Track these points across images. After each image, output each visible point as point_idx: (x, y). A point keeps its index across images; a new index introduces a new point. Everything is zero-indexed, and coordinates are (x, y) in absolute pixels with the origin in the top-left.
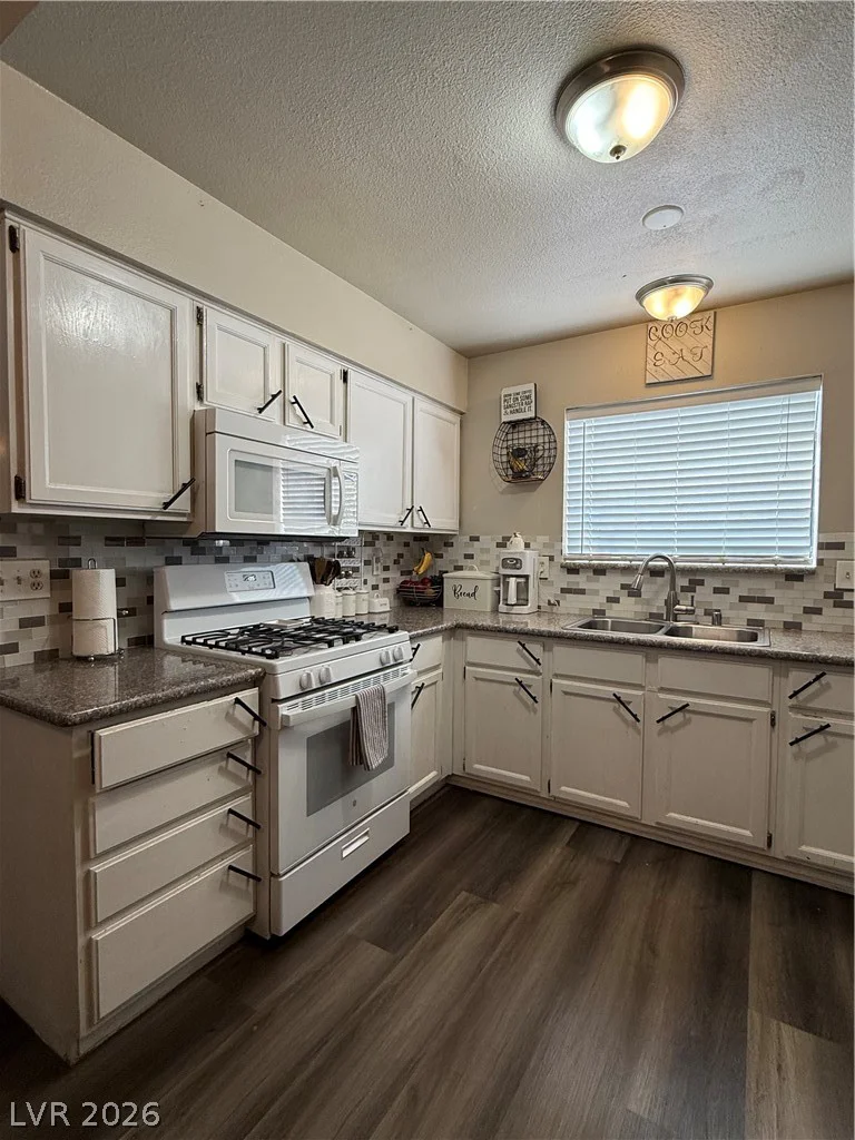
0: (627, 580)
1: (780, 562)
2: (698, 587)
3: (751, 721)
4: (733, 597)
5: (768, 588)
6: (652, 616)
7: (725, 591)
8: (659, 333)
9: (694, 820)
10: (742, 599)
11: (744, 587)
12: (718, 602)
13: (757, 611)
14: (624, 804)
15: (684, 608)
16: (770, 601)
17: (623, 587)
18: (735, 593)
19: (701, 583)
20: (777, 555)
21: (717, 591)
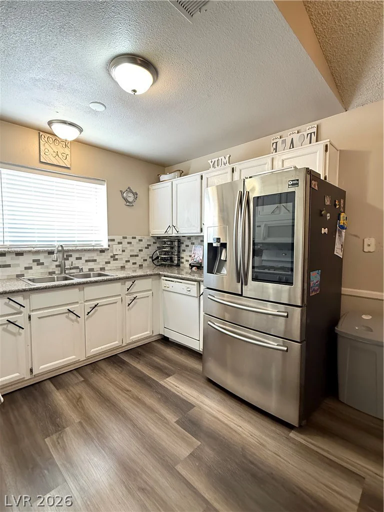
0: (36, 257)
1: (96, 246)
2: (70, 258)
3: (116, 303)
4: (83, 261)
5: (94, 256)
6: (50, 273)
7: (80, 258)
8: (46, 139)
9: (100, 348)
10: (87, 261)
11: (87, 256)
12: (77, 263)
13: (91, 265)
14: (74, 357)
15: (69, 267)
16: (95, 261)
17: (34, 261)
18: (84, 259)
19: (71, 256)
20: (93, 243)
21: (77, 259)
